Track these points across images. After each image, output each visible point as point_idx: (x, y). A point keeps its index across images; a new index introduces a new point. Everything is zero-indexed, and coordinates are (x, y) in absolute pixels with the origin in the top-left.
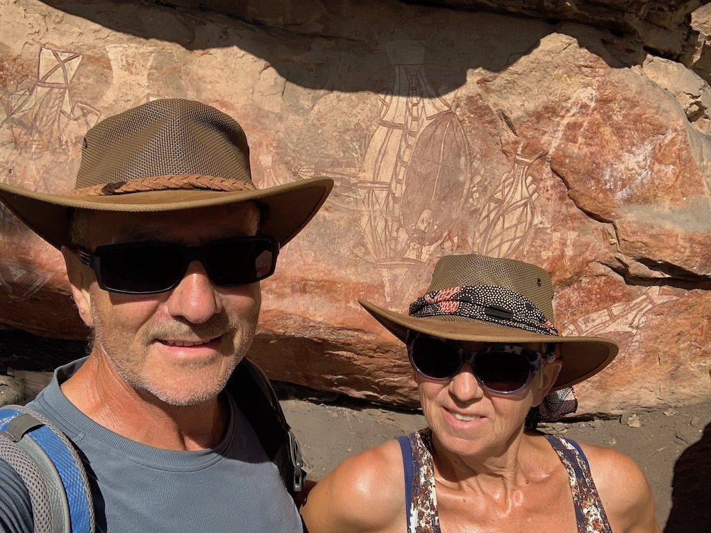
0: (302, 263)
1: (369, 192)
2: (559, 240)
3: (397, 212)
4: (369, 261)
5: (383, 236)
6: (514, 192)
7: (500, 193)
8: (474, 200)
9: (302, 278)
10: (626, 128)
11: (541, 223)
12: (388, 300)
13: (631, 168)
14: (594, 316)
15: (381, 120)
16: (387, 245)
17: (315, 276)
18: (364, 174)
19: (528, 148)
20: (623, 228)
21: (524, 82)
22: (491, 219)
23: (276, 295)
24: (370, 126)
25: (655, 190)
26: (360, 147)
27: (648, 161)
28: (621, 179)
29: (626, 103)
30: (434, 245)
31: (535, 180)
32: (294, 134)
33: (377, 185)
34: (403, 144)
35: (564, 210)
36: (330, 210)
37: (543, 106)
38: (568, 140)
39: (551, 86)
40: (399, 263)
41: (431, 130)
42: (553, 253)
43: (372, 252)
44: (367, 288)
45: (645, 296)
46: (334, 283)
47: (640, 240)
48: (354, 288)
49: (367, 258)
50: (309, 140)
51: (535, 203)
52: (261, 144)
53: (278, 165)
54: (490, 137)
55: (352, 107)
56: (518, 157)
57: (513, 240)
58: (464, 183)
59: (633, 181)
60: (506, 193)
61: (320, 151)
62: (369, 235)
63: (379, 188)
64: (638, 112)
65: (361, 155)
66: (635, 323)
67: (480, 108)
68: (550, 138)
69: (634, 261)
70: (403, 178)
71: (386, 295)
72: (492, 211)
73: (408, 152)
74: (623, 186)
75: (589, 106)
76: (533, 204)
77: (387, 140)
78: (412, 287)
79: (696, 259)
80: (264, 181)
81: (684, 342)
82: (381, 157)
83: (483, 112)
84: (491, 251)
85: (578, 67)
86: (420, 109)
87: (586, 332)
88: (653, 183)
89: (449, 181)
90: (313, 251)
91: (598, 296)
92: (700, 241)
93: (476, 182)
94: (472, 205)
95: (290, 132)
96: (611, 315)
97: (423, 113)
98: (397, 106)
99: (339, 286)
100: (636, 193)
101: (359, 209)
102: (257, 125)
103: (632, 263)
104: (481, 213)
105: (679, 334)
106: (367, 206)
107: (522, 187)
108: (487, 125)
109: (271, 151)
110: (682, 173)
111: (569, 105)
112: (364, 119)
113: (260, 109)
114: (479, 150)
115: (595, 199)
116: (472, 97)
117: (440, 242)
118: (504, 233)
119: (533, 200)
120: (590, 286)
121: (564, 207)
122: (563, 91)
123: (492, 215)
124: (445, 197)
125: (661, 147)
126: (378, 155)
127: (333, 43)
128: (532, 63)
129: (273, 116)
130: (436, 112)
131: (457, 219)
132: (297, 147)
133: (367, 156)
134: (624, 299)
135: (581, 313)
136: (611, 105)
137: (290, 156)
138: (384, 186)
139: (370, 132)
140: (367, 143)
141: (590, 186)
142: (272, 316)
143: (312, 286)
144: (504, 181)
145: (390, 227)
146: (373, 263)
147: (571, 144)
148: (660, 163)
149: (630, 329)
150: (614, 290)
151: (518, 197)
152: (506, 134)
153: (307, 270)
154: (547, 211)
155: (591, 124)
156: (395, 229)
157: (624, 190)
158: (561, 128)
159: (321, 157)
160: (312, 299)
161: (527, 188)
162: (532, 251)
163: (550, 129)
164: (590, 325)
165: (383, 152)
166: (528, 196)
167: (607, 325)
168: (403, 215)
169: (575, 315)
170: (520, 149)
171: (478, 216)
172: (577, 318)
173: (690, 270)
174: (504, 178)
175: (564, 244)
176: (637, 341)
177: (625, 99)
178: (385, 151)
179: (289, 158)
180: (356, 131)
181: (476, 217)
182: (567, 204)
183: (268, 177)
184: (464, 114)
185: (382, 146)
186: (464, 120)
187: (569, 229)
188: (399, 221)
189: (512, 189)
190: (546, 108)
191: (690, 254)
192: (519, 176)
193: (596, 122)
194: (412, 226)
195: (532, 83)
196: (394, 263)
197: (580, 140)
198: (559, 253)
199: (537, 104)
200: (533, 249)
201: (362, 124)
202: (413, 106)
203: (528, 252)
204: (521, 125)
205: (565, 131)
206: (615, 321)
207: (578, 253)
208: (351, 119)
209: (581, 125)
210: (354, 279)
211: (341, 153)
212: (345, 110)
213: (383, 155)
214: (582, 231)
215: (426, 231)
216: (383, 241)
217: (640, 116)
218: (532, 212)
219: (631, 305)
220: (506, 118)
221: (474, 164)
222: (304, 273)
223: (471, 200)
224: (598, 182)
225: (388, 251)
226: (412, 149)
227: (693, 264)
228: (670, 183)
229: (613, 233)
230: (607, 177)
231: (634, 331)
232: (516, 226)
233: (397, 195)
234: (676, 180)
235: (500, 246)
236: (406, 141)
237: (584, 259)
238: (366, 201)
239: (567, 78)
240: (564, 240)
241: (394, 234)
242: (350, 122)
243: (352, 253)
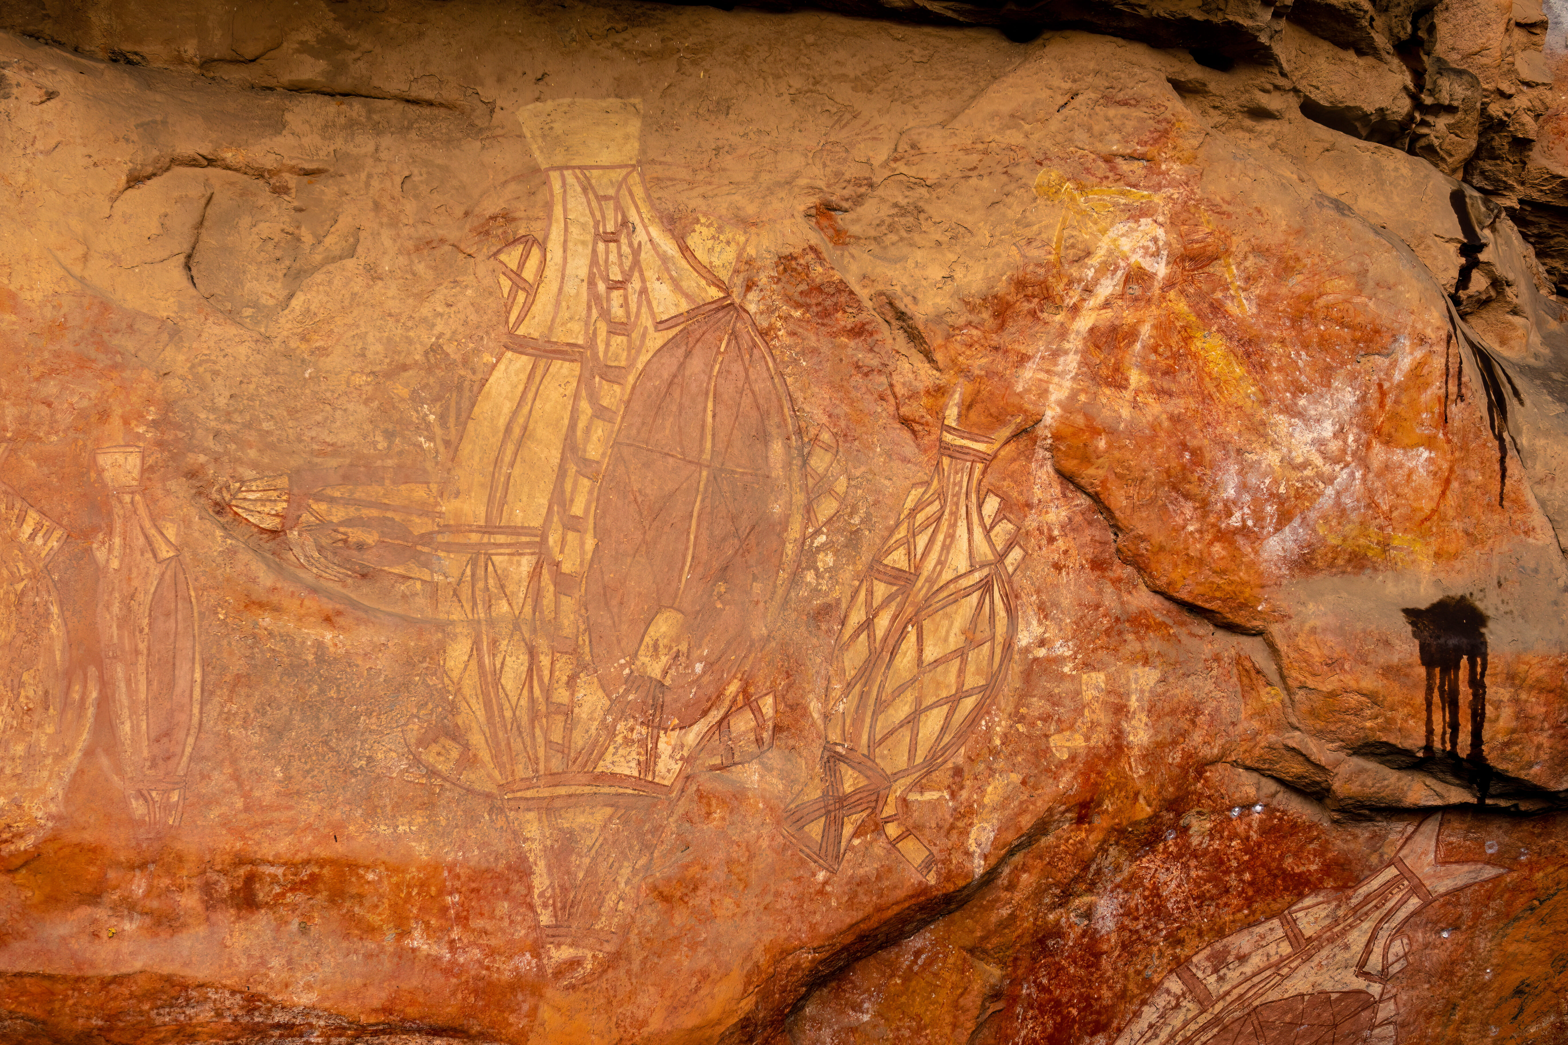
0: (239, 804)
1: (474, 562)
2: (1102, 696)
3: (569, 621)
4: (477, 787)
5: (524, 702)
6: (946, 549)
7: (902, 551)
8: (818, 575)
9: (236, 855)
10: (1270, 339)
11: (1042, 643)
12: (545, 918)
13: (1300, 460)
14: (1243, 942)
15: (511, 334)
16: (538, 732)
17: (283, 846)
18: (456, 503)
19: (979, 407)
20: (1298, 649)
21: (948, 210)
22: (880, 633)
23: (148, 921)
24: (477, 352)
25: (1381, 528)
26: (442, 419)
27: (1351, 438)
28: (1272, 495)
29: (1262, 262)
30: (696, 728)
31: (1007, 508)
32: (220, 381)
33: (501, 539)
34: (584, 405)
35: (1110, 598)
36: (341, 621)
37: (1011, 278)
38: (1096, 378)
39: (1031, 218)
40: (579, 790)
41: (670, 364)
42: (1087, 739)
43: (485, 755)
44: (471, 879)
45: (1392, 872)
46: (353, 866)
47: (1353, 684)
48: (423, 885)
49: (468, 777)
50: (273, 399)
51: (1015, 579)
52: (104, 416)
53: (164, 479)
54: (858, 378)
55: (416, 296)
56: (948, 437)
57: (954, 701)
58: (785, 523)
59: (1312, 501)
60: (920, 550)
61: (308, 434)
62: (473, 701)
63: (509, 545)
64: (1299, 290)
65: (447, 443)
66: (1375, 962)
67: (819, 289)
68: (1042, 376)
69: (1342, 755)
70: (587, 511)
71: (537, 901)
72: (881, 607)
73: (599, 431)
74: (1284, 518)
75: (1152, 276)
76: (1010, 582)
77: (530, 396)
78: (626, 871)
79: (1537, 740)
80: (110, 533)
81: (1538, 1016)
82: (510, 448)
83: (828, 302)
84: (885, 738)
85: (1107, 161)
86: (633, 299)
87: (1223, 997)
88: (1372, 505)
89: (734, 519)
90: (278, 762)
91: (1247, 876)
92: (1538, 680)
93: (822, 519)
94: (816, 591)
95: (208, 376)
96: (1295, 937)
97: (644, 309)
98: (560, 289)
99: (371, 876)
100: (1324, 538)
101: (442, 616)
102: (93, 354)
103: (1338, 763)
104: (846, 616)
105: (1519, 992)
106: (468, 607)
107: (970, 531)
108: (844, 340)
109: (139, 437)
110: (1458, 471)
111: (1091, 273)
112: (454, 332)
113: (105, 307)
114: (825, 419)
115: (1201, 562)
116: (792, 257)
117: (715, 716)
118: (926, 678)
119: (1010, 569)
120: (1216, 844)
121: (1109, 589)
122: (1066, 233)
123: (883, 622)
124: (725, 569)
125: (1383, 394)
126: (503, 442)
127: (356, 109)
128: (966, 151)
129: (150, 329)
130: (684, 306)
131: (769, 638)
132: (229, 421)
133: (466, 448)
134: (1330, 883)
135: (1200, 934)
136: (1216, 268)
137: (205, 451)
138: (524, 539)
139: (474, 372)
140: (465, 404)
141: (1179, 520)
142: (132, 995)
143: (274, 879)
144: (913, 512)
145: (546, 673)
146: (488, 796)
147: (1108, 391)
148: (1387, 443)
149: (1360, 983)
150: (1297, 855)
151: (959, 561)
152: (907, 365)
153: (256, 826)
154: (1056, 605)
155: (1163, 328)
156: (565, 679)
157: (1287, 529)
158: (1074, 343)
159: (312, 452)
160: (277, 929)
161: (987, 532)
162: (1020, 734)
163: (1039, 348)
164: (1233, 975)
165: (517, 431)
166: (991, 557)
167: (1285, 970)
168: (588, 629)
169: (1180, 942)
170: (952, 415)
171: (837, 627)
172: (1187, 951)
173: (1522, 775)
174: (909, 503)
175: (1120, 710)
176: (1387, 1022)
177: (1258, 251)
178: (525, 428)
179: (202, 458)
180: (430, 370)
181: (829, 631)
182: (1116, 581)
183: (126, 519)
184: (770, 310)
185: (515, 413)
186: (771, 327)
187: (1133, 660)
188: (575, 651)
189: (941, 537)
190: (1020, 284)
191: (1514, 724)
192: (957, 495)
193: (1179, 324)
194: (620, 667)
195: (970, 211)
196: (562, 791)
197: (1136, 378)
198: (1109, 739)
199: (991, 274)
200: (1021, 728)
201: (450, 349)
202: (610, 288)
203: (1005, 737)
204: (948, 337)
205: (1085, 353)
206: (1310, 957)
207: (1165, 735)
208: (411, 334)
209: (1132, 335)
210: (421, 850)
211: (379, 438)
212: (392, 305)
213: (520, 444)
214: (1174, 664)
215: (668, 682)
216: (525, 721)
217: (1310, 301)
218: (1009, 610)
219: (1354, 901)
220: (901, 316)
221: (814, 462)
222: (243, 838)
223: (810, 576)
224: (1204, 506)
225: (541, 753)
226: (611, 421)
227: (1530, 754)
228: (1427, 505)
229: (1270, 668)
230: (1231, 492)
231: (1376, 989)
232: (961, 653)
233: (567, 568)
234: (1443, 493)
235: (913, 720)
236: (593, 398)
237: (1188, 756)
238: (465, 591)
239: (1076, 193)
240: (1120, 696)
241: (562, 695)
242: (410, 341)
243: (417, 761)
